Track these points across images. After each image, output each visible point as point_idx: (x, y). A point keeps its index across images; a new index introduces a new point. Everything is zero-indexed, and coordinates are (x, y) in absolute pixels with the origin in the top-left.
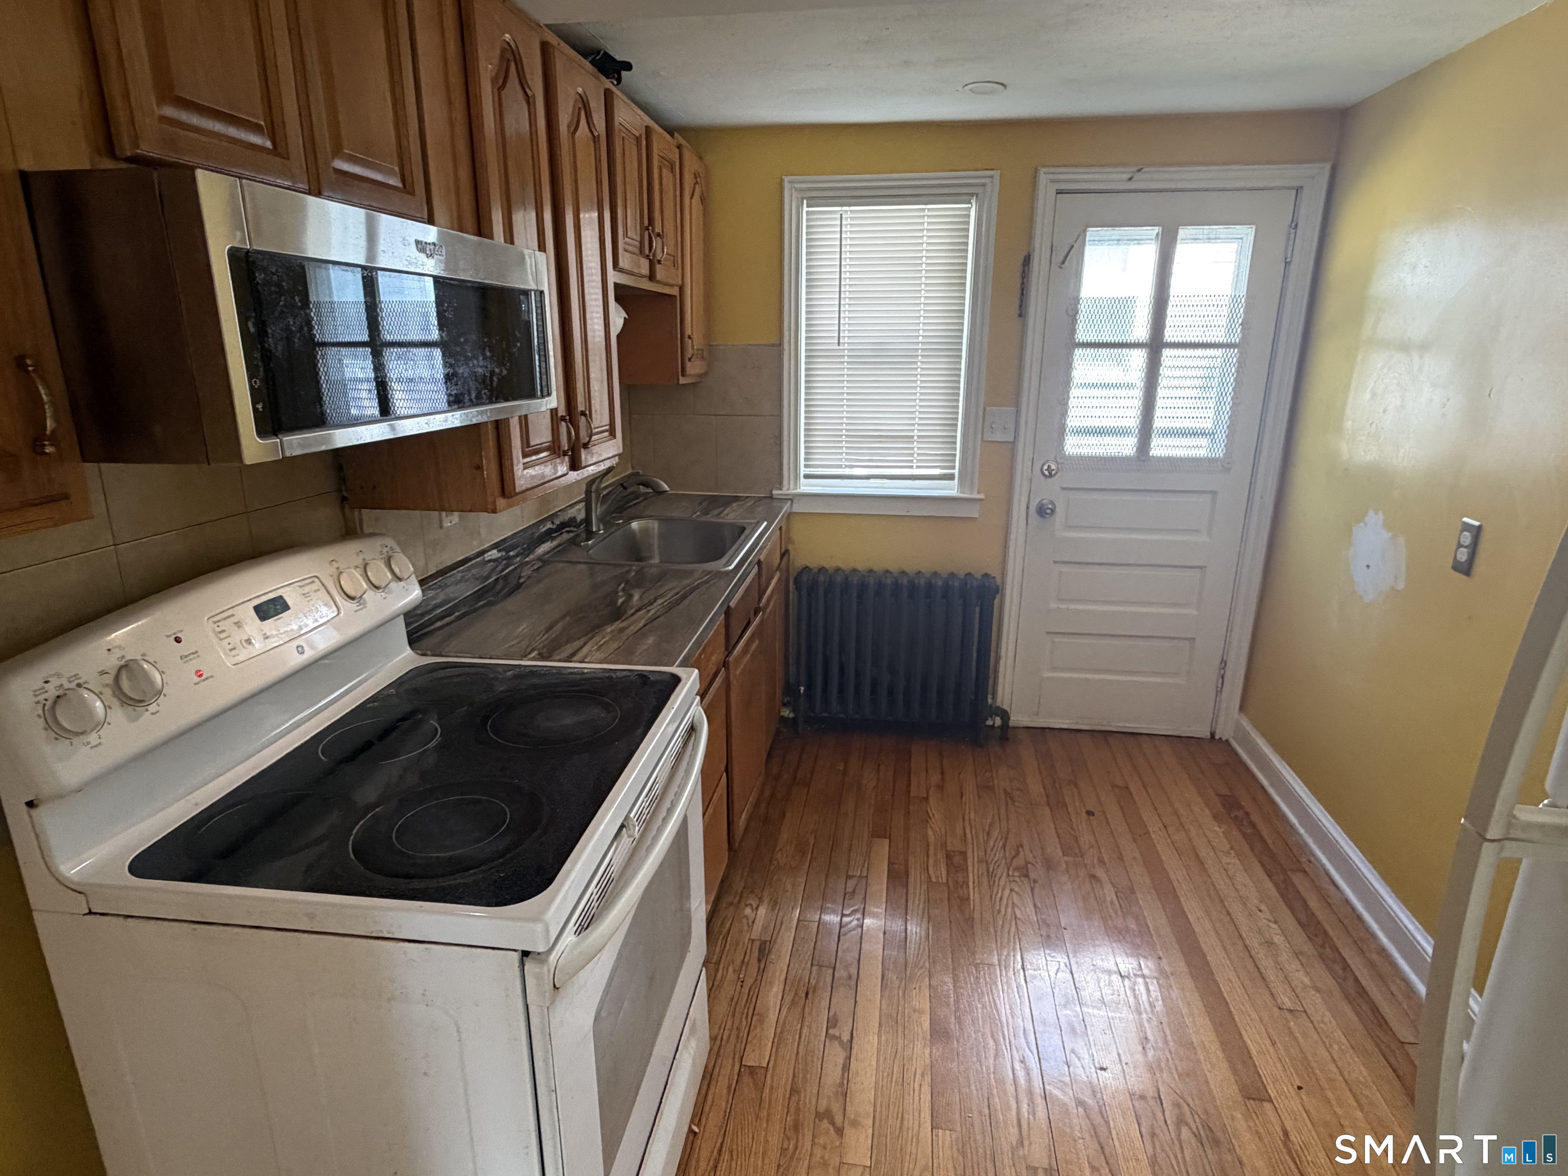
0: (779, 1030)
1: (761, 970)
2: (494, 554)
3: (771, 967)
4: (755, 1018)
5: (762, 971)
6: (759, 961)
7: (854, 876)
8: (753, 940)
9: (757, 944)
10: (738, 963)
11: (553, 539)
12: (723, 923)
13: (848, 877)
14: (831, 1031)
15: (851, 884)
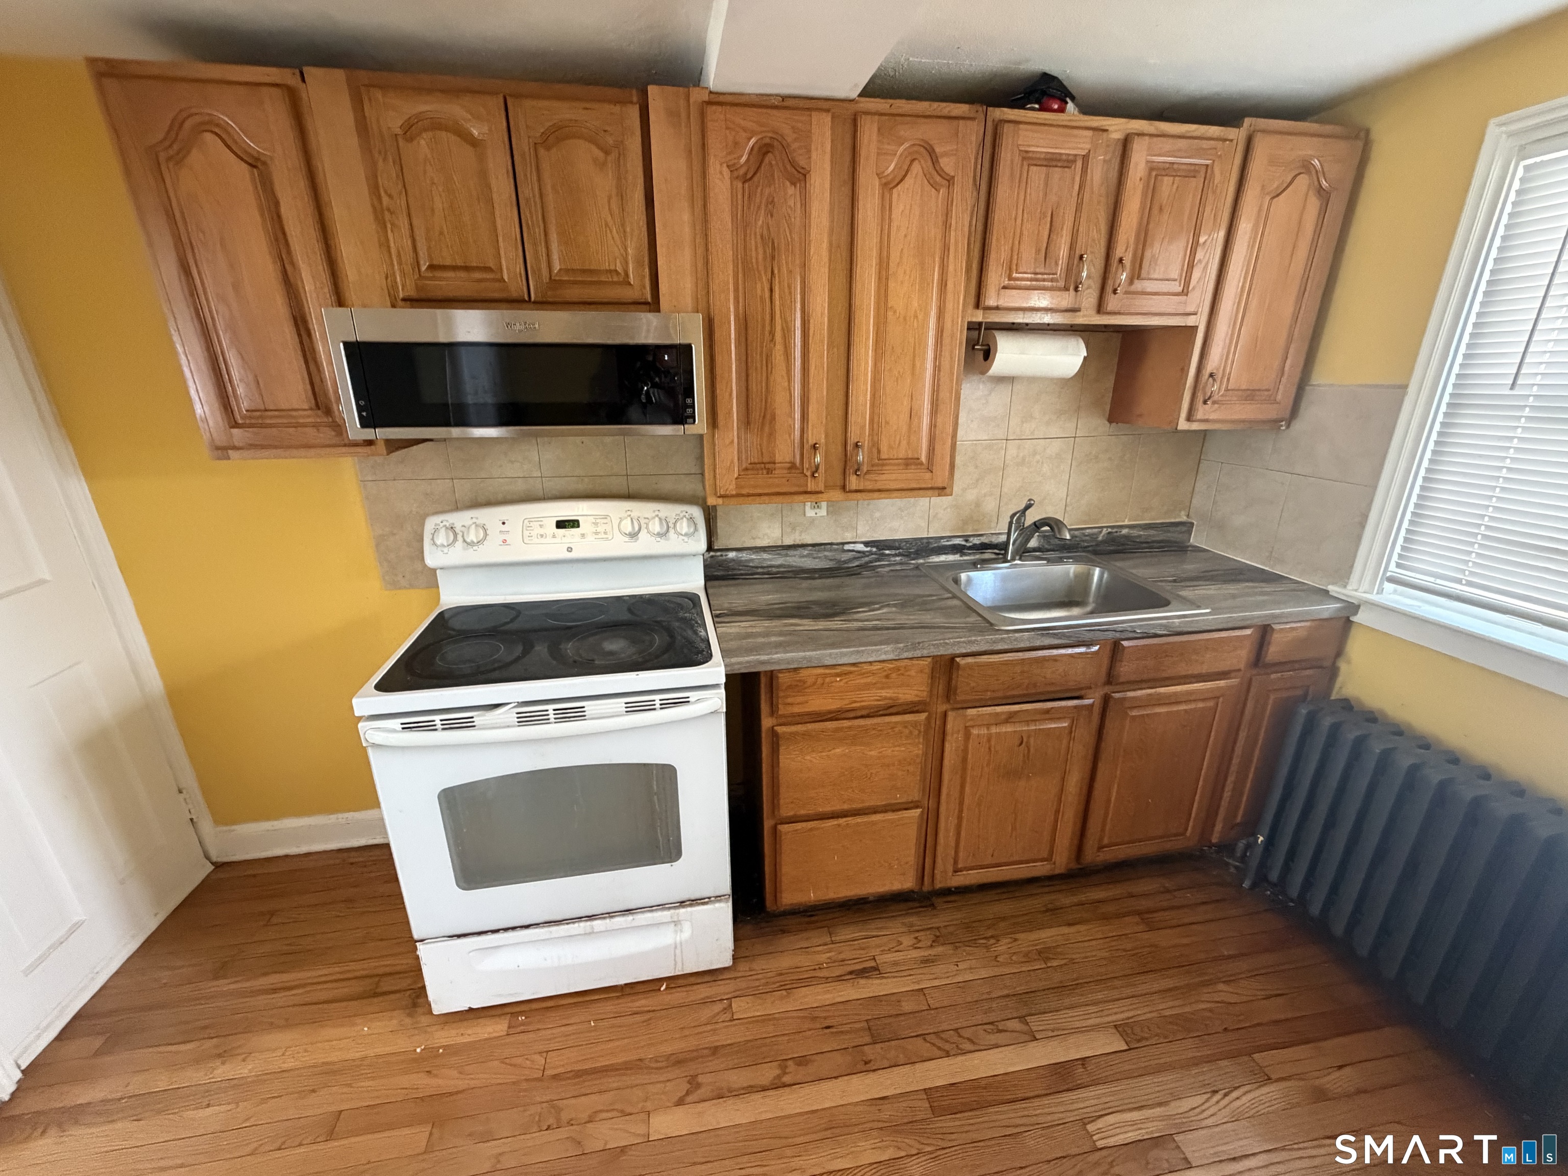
0: (777, 1016)
1: (843, 978)
2: (860, 547)
3: (849, 984)
4: (784, 993)
5: (839, 979)
6: (851, 973)
7: (1027, 1024)
8: (874, 959)
9: (873, 964)
10: (841, 957)
11: (963, 554)
12: (881, 928)
13: (1022, 1019)
14: (790, 1063)
15: (1014, 1024)
